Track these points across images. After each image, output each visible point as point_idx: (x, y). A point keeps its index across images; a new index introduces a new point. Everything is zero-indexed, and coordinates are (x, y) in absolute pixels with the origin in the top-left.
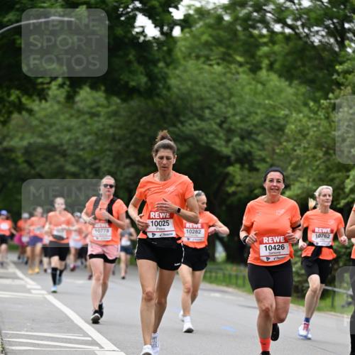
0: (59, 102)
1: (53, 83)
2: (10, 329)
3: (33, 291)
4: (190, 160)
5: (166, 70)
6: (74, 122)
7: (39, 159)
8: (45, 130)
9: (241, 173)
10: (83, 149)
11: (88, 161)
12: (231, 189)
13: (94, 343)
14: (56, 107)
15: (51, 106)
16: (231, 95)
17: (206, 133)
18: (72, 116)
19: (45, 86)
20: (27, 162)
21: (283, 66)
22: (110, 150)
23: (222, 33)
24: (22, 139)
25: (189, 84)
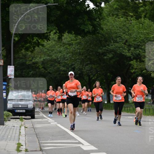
0: (55, 40)
1: (52, 32)
2: (43, 140)
3: (51, 123)
4: (114, 60)
5: (100, 22)
6: (62, 49)
7: (49, 66)
8: (50, 53)
9: (136, 63)
10: (67, 60)
11: (70, 65)
12: (133, 71)
13: (80, 143)
14: (54, 43)
15: (52, 42)
16: (129, 30)
17: (119, 48)
18: (61, 46)
19: (48, 34)
20: (43, 67)
21: (150, 15)
22: (79, 59)
23: (122, 4)
24: (40, 58)
25: (110, 27)
